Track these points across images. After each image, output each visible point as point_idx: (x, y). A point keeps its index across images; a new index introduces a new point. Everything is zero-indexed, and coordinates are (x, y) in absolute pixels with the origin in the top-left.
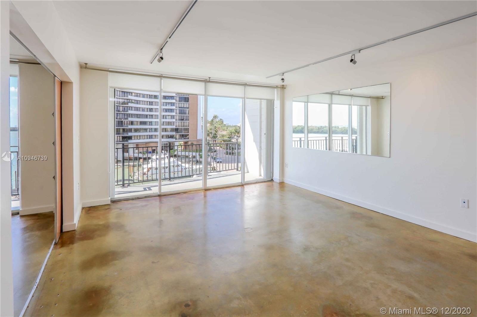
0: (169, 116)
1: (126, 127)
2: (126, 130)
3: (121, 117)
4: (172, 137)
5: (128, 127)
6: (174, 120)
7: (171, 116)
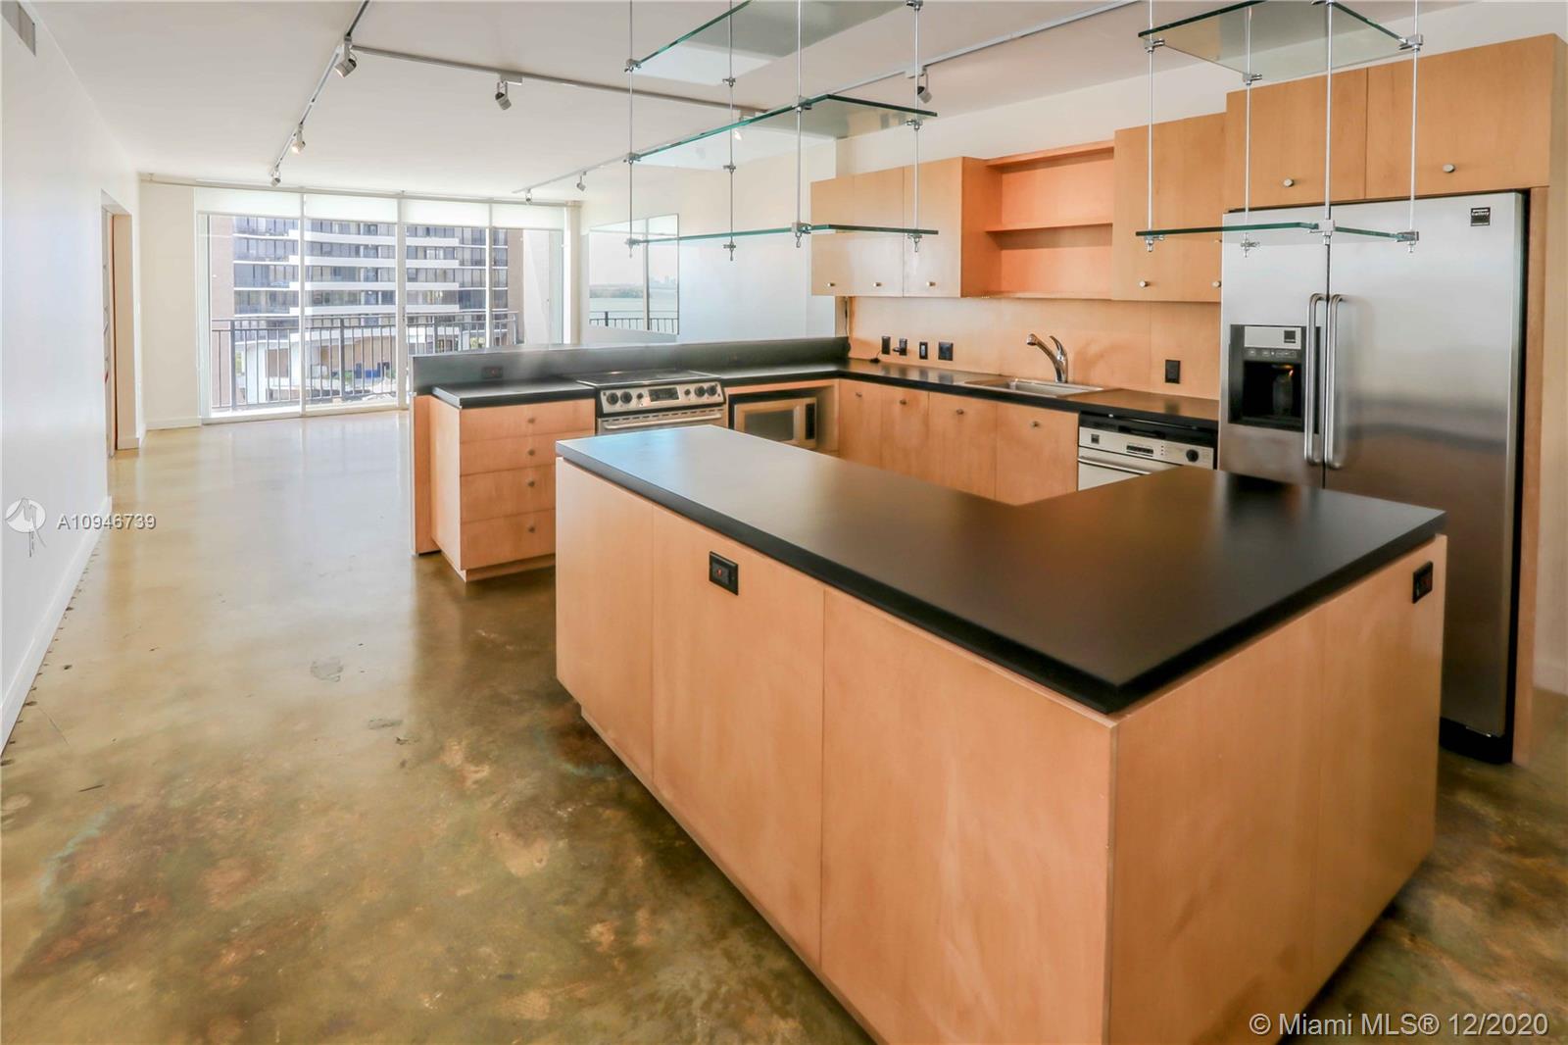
0: (436, 248)
1: (280, 287)
2: (280, 299)
3: (262, 253)
4: (448, 320)
5: (288, 287)
6: (454, 264)
7: (445, 249)
